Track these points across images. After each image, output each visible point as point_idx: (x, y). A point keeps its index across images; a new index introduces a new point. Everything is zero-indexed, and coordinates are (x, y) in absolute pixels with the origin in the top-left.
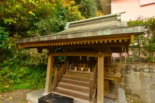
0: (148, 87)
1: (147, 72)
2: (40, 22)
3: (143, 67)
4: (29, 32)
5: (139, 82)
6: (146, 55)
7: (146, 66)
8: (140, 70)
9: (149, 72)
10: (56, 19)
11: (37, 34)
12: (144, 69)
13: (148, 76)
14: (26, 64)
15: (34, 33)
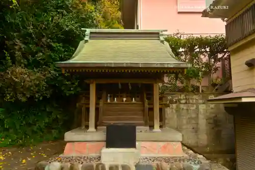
0: (185, 122)
1: (184, 104)
3: (179, 98)
5: (176, 117)
6: (182, 83)
7: (183, 96)
8: (176, 102)
9: (186, 103)
12: (181, 99)
13: (185, 108)
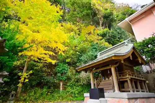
2: (83, 56)
4: (77, 64)
10: (92, 52)
11: (82, 64)
14: (79, 85)
15: (80, 64)
